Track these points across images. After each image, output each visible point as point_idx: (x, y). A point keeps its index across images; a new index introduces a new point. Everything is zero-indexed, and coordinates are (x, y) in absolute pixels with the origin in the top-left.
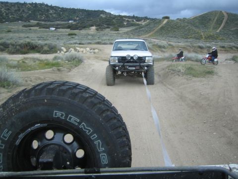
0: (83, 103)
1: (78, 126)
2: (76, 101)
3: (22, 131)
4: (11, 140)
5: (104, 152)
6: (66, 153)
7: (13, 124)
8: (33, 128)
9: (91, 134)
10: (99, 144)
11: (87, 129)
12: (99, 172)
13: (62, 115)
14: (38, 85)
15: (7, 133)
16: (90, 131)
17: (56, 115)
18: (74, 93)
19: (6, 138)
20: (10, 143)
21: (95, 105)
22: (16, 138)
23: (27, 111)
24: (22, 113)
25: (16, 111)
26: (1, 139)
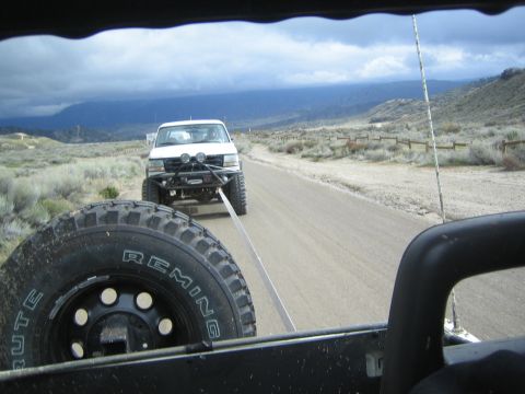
0: (172, 233)
1: (166, 276)
2: (161, 232)
3: (63, 291)
4: (41, 308)
5: (212, 317)
6: (140, 327)
7: (46, 280)
8: (81, 285)
9: (190, 288)
10: (204, 302)
11: (183, 279)
12: (211, 349)
13: (139, 256)
14: (87, 209)
15: (35, 296)
16: (188, 281)
17: (127, 257)
19: (32, 305)
20: (40, 316)
21: (194, 236)
22: (51, 304)
23: (74, 255)
24: (66, 258)
25: (52, 255)
26: (24, 309)
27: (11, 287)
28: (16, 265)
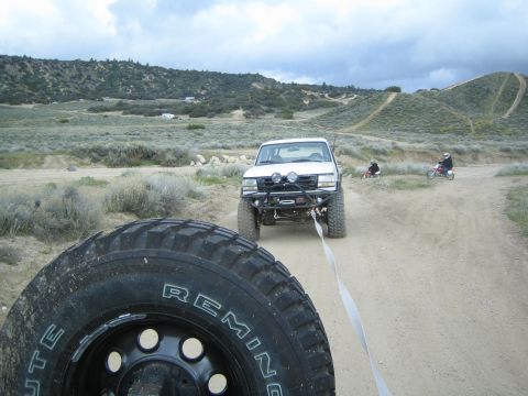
0: (231, 266)
1: (217, 320)
2: (216, 262)
3: (89, 328)
4: (62, 349)
5: (275, 379)
6: (185, 382)
7: (68, 313)
8: (113, 323)
9: (247, 339)
10: (265, 360)
11: (238, 326)
13: (182, 295)
14: (126, 227)
15: (55, 332)
16: (244, 330)
17: (168, 292)
18: (209, 243)
19: (50, 344)
20: (59, 357)
21: (257, 271)
22: (73, 345)
23: (102, 284)
24: (92, 289)
25: (77, 282)
26: (41, 347)
27: (28, 318)
28: (37, 291)
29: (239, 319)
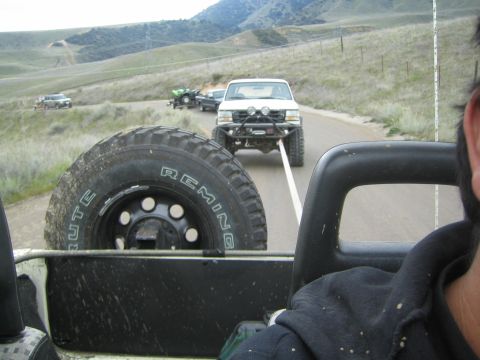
0: (205, 158)
1: (195, 192)
2: (195, 155)
3: (111, 194)
4: (94, 206)
5: (229, 230)
6: (171, 232)
7: (99, 183)
8: (127, 191)
9: (213, 204)
10: (223, 219)
11: (208, 196)
12: (223, 255)
13: (174, 174)
14: (137, 130)
15: (89, 195)
16: (211, 199)
17: (164, 173)
18: (192, 143)
19: (86, 202)
20: (92, 211)
21: (222, 162)
22: (100, 204)
23: (122, 166)
24: (115, 168)
25: (106, 164)
26: (80, 204)
27: (73, 186)
28: (78, 169)
29: (209, 192)
